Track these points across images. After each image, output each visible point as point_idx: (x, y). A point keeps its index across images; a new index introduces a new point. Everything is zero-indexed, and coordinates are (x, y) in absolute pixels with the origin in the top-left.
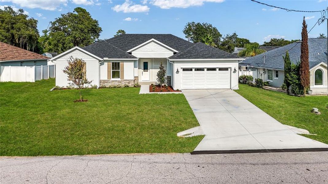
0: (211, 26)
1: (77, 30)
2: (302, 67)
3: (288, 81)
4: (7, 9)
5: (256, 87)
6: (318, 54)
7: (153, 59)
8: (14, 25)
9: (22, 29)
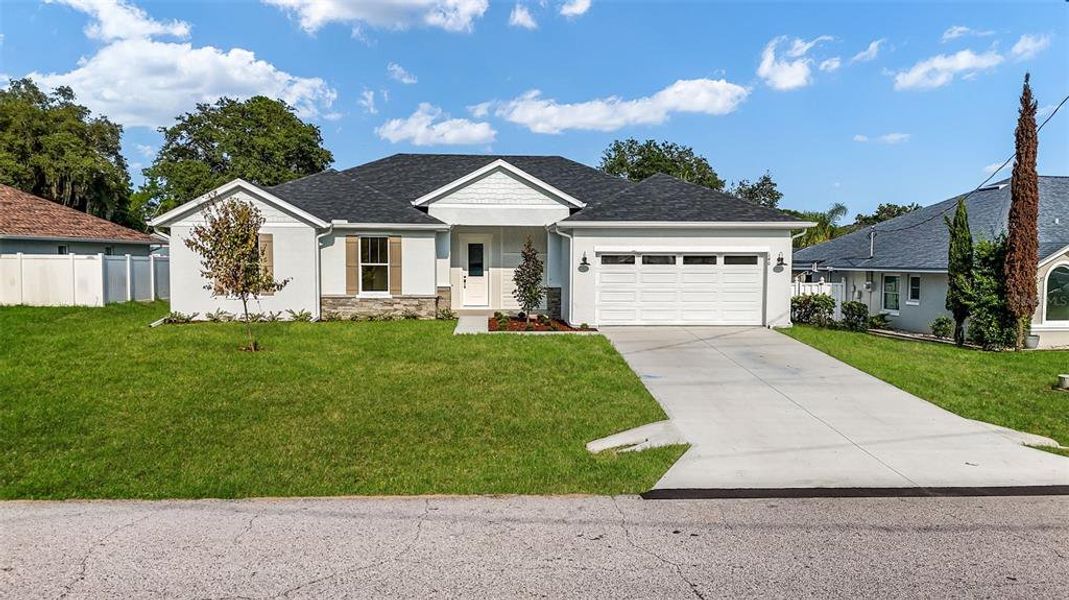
0: (689, 152)
1: (249, 154)
2: (1013, 250)
3: (962, 300)
4: (19, 87)
5: (844, 328)
6: (1057, 221)
7: (502, 229)
8: (41, 138)
9: (68, 152)
